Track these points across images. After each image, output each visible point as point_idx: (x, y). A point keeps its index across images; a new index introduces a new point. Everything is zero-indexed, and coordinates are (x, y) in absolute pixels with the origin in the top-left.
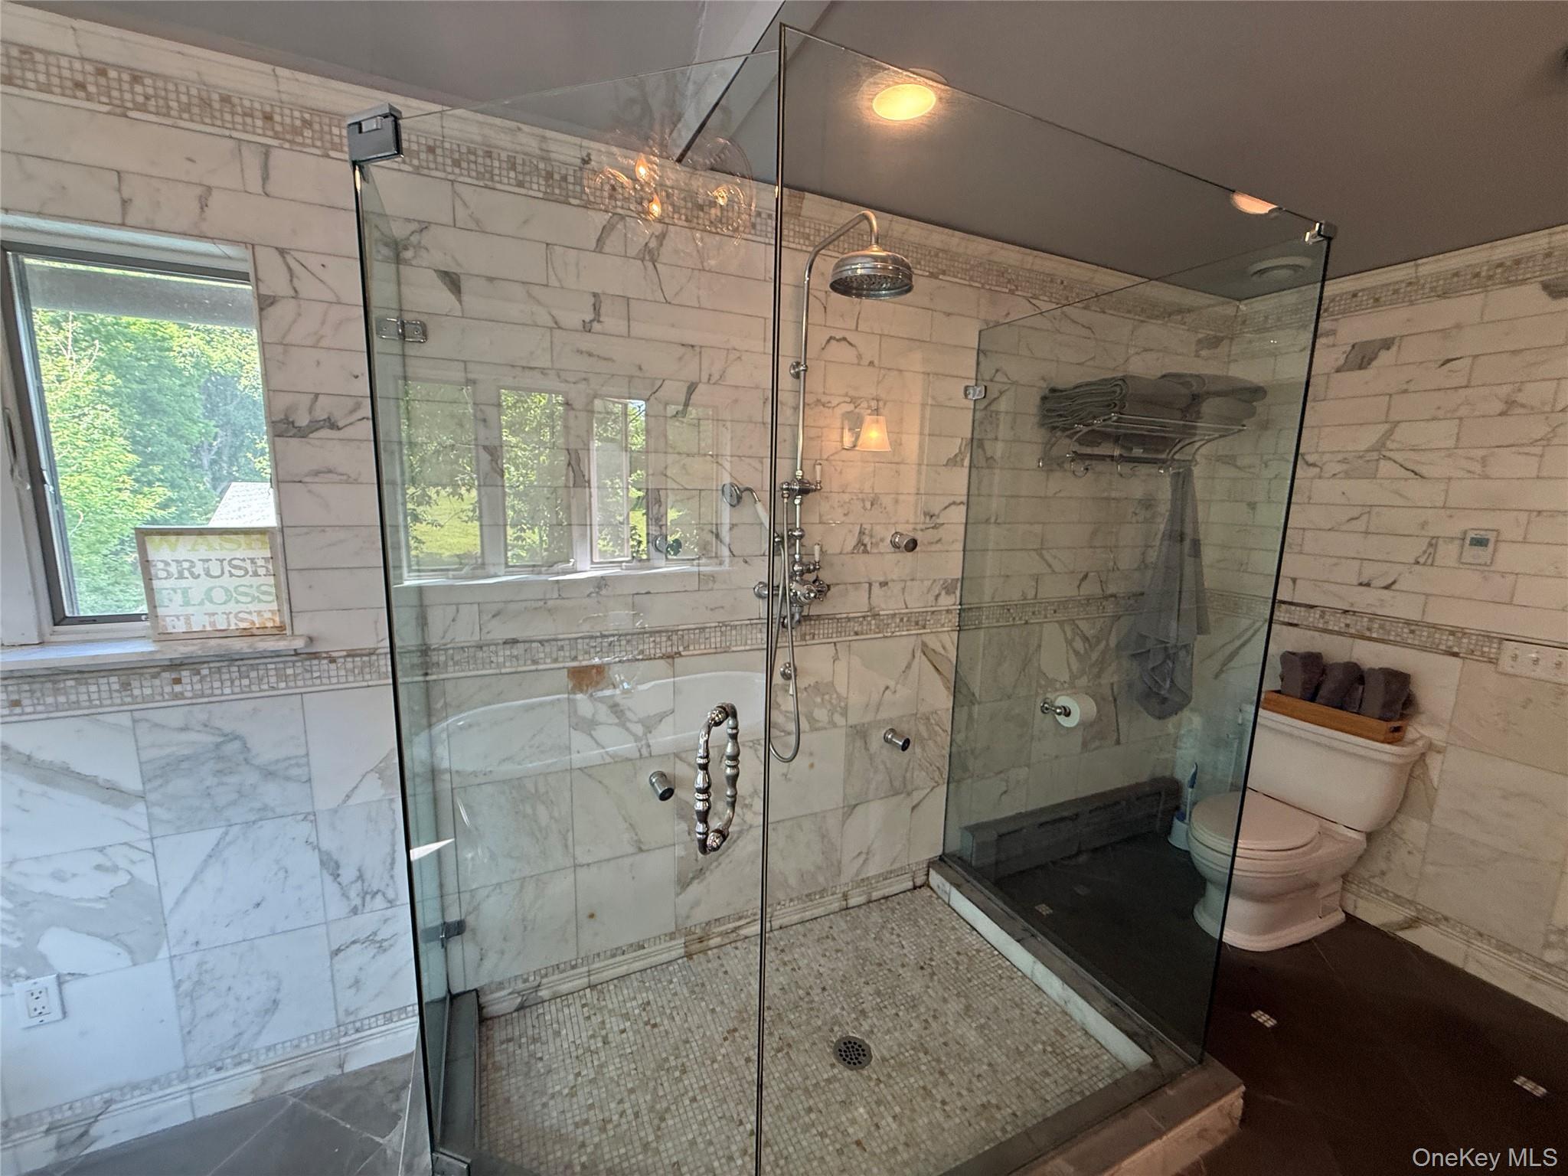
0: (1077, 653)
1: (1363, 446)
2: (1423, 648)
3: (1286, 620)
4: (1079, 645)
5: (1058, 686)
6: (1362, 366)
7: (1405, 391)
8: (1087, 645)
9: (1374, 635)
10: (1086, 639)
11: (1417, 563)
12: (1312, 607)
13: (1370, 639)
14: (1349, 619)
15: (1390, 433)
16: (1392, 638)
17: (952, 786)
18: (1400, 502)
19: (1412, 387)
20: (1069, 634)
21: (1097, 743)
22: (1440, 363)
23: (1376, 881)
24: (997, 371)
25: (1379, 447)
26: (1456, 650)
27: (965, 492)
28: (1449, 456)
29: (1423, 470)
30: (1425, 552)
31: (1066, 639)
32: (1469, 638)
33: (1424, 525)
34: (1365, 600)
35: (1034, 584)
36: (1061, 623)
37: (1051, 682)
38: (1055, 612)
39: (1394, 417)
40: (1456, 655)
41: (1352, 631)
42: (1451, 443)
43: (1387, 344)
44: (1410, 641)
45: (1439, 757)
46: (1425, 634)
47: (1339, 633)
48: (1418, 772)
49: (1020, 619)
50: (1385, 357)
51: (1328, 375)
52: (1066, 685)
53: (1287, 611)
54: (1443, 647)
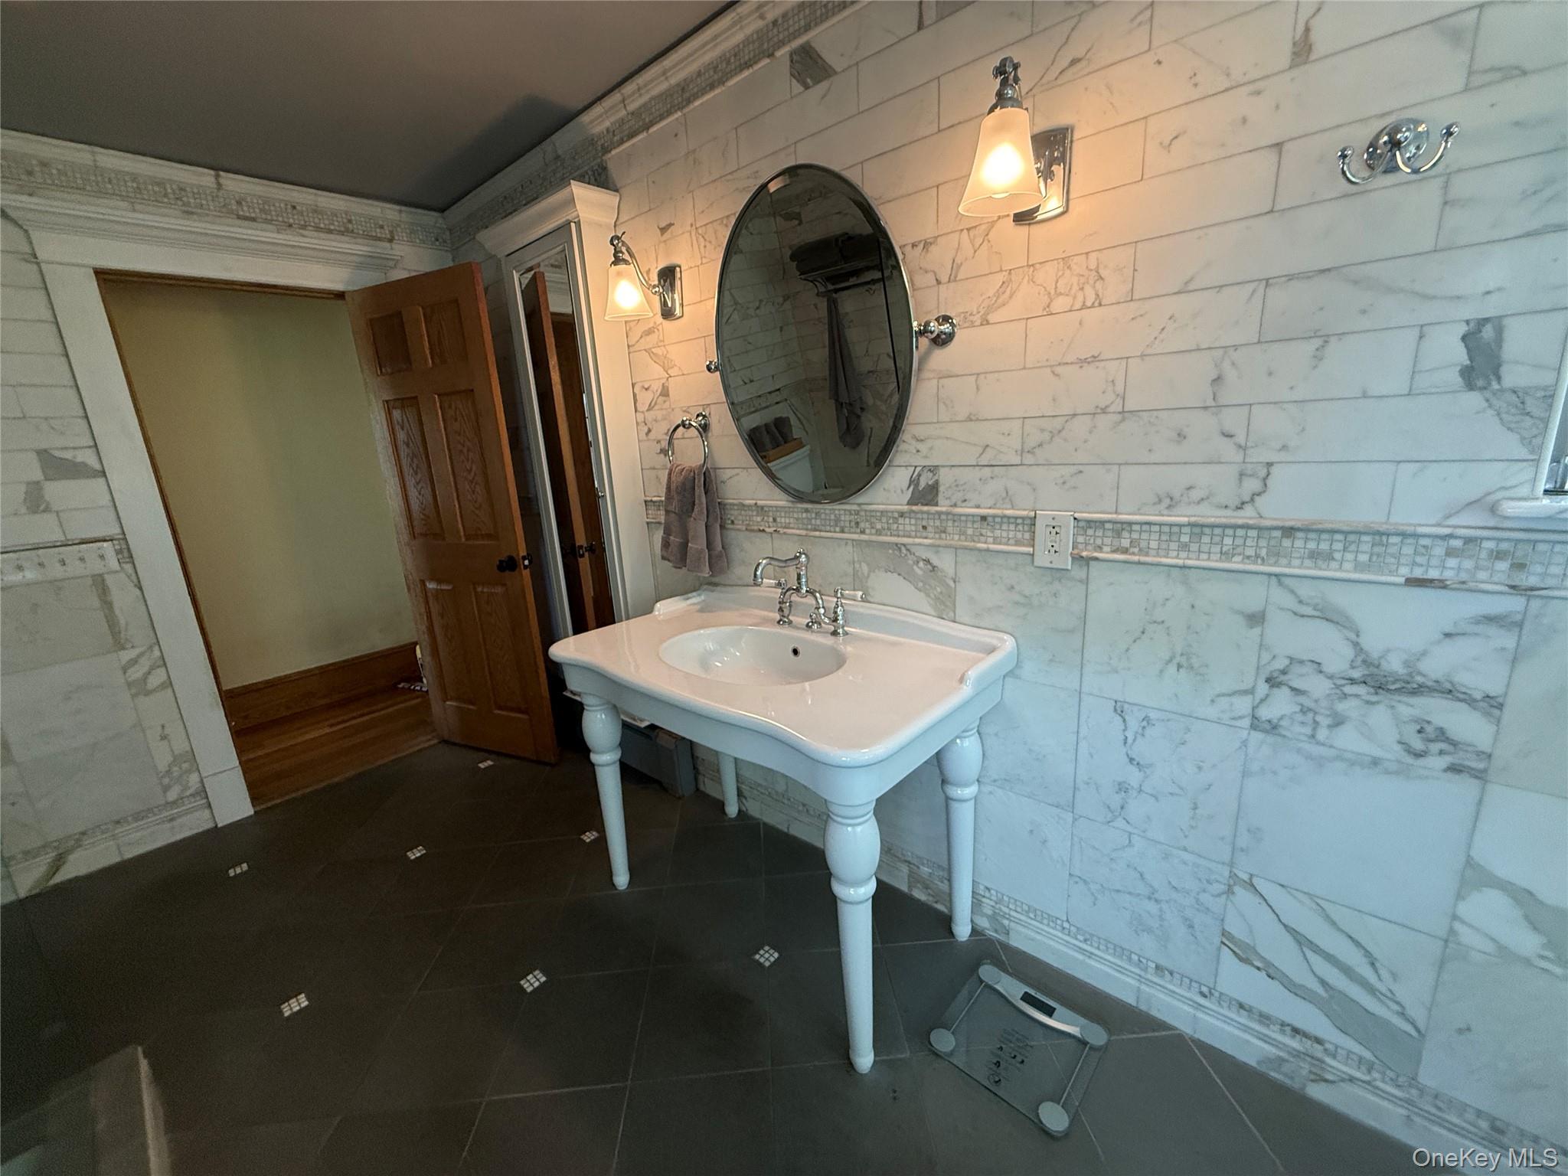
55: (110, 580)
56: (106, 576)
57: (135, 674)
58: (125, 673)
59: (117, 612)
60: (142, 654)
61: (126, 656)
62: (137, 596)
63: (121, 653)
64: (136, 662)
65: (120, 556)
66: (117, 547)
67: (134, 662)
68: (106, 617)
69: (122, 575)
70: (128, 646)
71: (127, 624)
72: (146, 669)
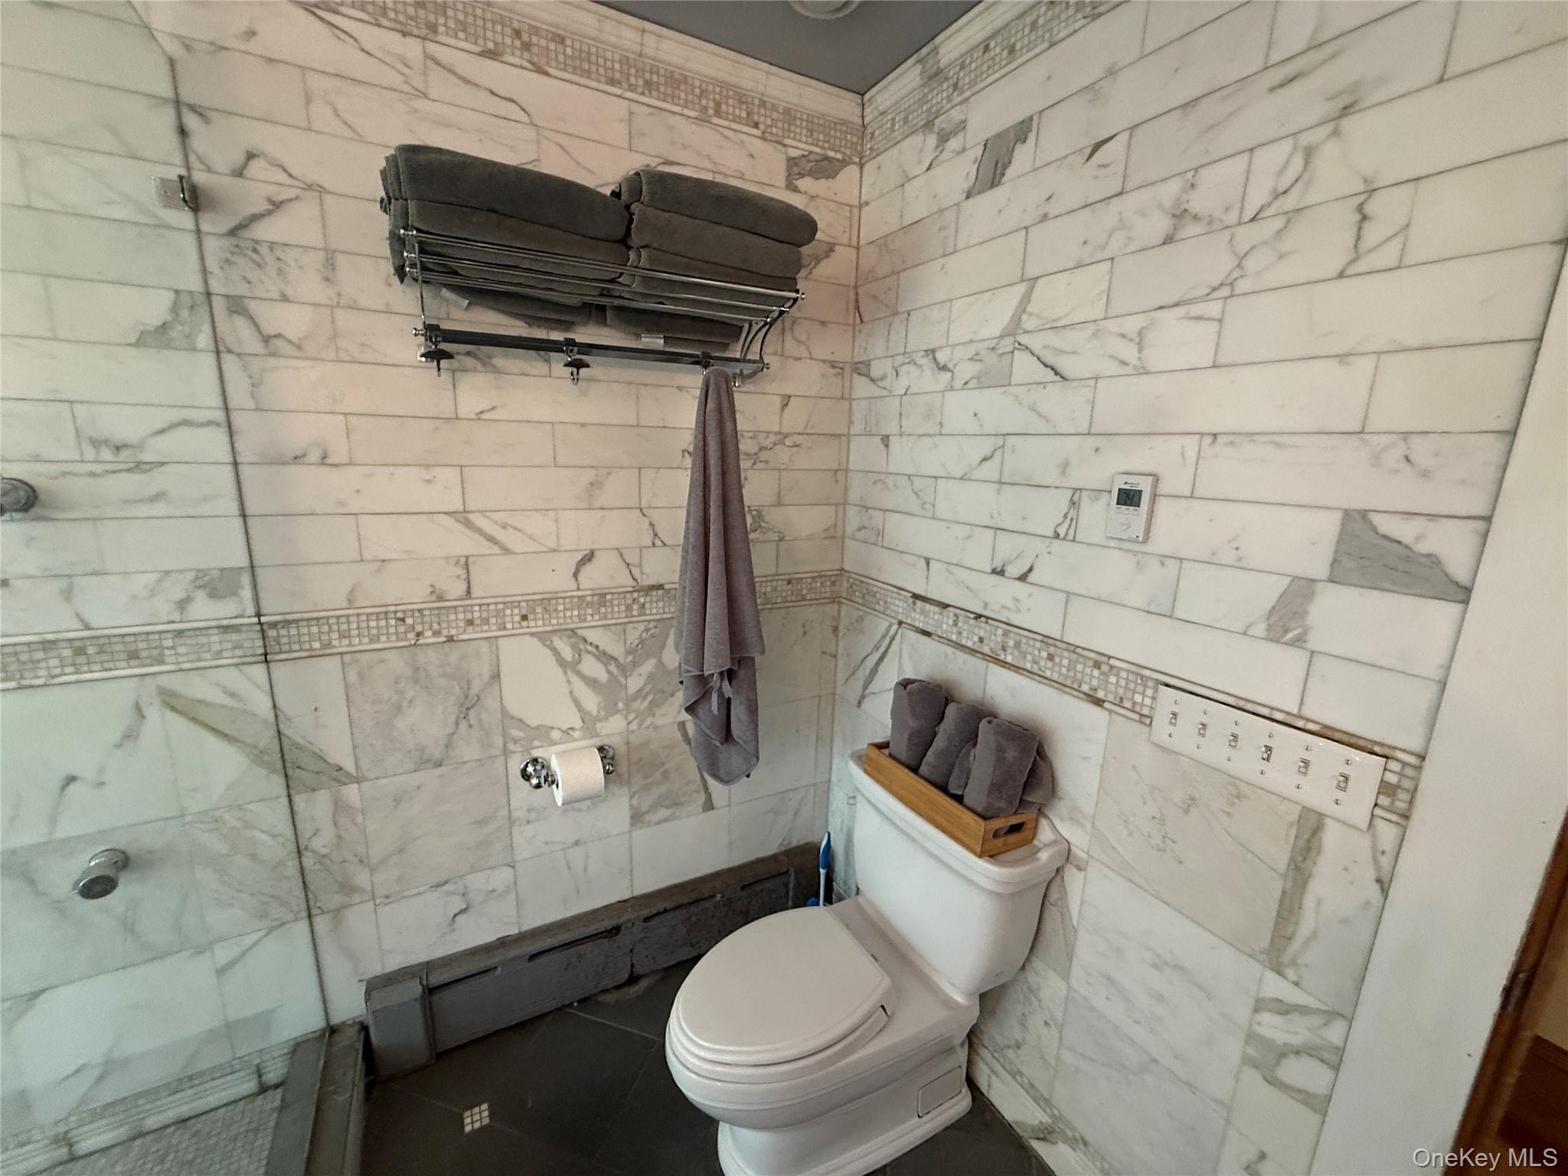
0: (591, 682)
1: (995, 328)
2: (1061, 686)
3: (921, 625)
4: (592, 667)
5: (556, 735)
6: (994, 182)
7: (1045, 218)
8: (613, 668)
9: (1009, 659)
10: (604, 657)
11: (1057, 536)
12: (945, 606)
13: (1004, 664)
14: (983, 629)
15: (1026, 299)
16: (1028, 666)
17: (322, 923)
18: (1039, 426)
19: (1053, 209)
20: (567, 654)
21: (663, 813)
22: (1088, 151)
23: (1010, 1053)
24: (251, 156)
25: (1015, 327)
26: (1100, 694)
27: (216, 400)
28: (1096, 334)
29: (1065, 364)
30: (1065, 516)
31: (562, 663)
32: (1117, 675)
33: (1064, 467)
34: (999, 596)
35: (462, 572)
36: (543, 637)
37: (542, 733)
38: (524, 618)
39: (1032, 271)
40: (1099, 703)
41: (986, 649)
42: (1098, 311)
43: (1022, 131)
44: (1048, 674)
45: (1080, 875)
46: (1065, 662)
47: (973, 651)
48: (1054, 895)
49: (437, 633)
50: (1023, 157)
51: (958, 205)
52: (577, 734)
53: (923, 612)
54: (1085, 688)
55: (1332, 836)
56: (1329, 822)
57: (1272, 1027)
58: (1256, 1011)
59: (1309, 902)
60: (1303, 1010)
61: (1275, 987)
62: (1367, 904)
63: (1271, 976)
64: (1287, 1013)
65: (1384, 801)
66: (1392, 778)
67: (1284, 1009)
68: (1284, 893)
69: (1364, 842)
70: (1291, 973)
71: (1314, 935)
72: (1296, 1041)
